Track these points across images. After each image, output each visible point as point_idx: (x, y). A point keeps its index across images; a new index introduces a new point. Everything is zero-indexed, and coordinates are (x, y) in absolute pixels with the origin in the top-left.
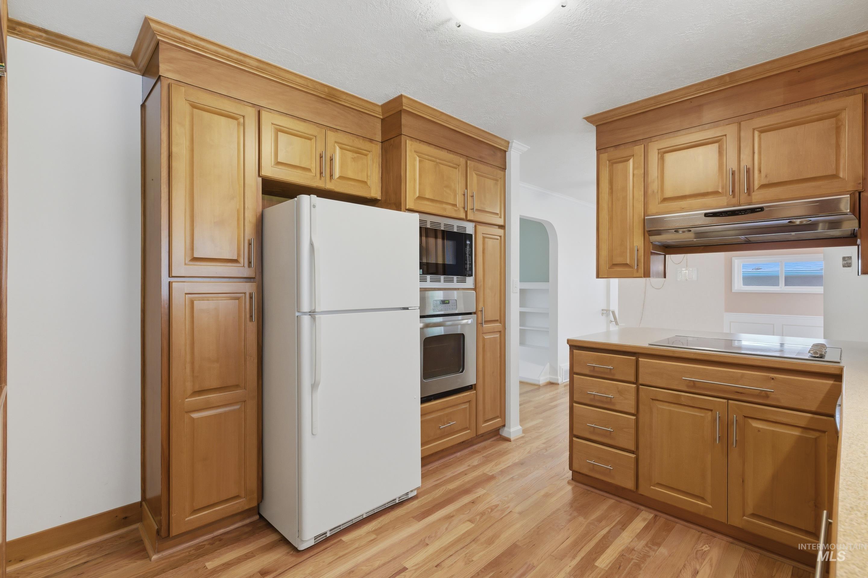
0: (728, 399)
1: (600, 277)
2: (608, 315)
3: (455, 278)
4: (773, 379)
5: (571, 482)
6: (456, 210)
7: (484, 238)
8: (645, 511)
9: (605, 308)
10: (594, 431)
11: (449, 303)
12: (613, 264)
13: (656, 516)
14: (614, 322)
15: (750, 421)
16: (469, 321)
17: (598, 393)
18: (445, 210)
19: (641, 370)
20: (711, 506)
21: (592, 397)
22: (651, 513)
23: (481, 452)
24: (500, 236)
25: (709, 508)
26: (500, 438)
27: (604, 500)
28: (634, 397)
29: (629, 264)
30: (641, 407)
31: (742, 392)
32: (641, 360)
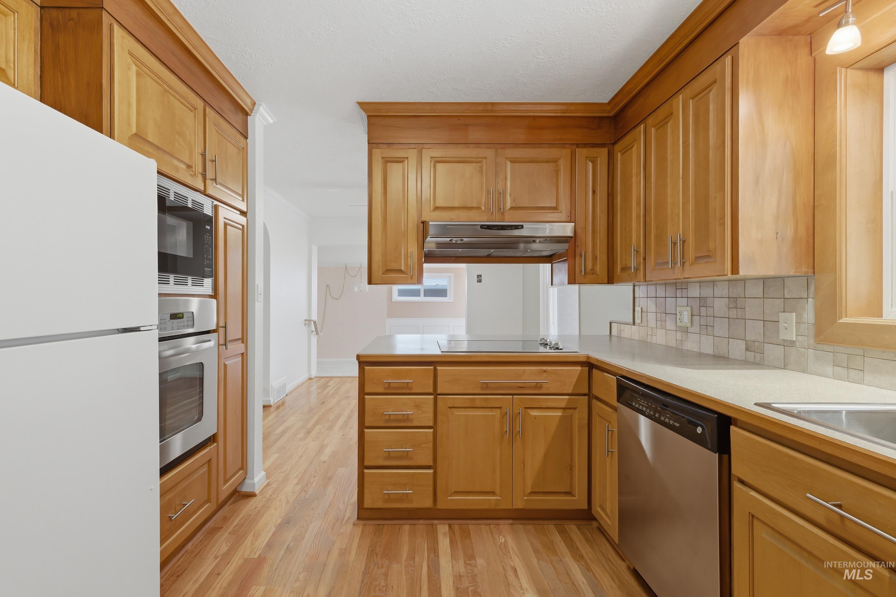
0: (513, 395)
1: (372, 283)
2: (309, 325)
3: (190, 279)
4: (545, 371)
5: (358, 522)
6: (192, 175)
7: (226, 225)
8: (440, 524)
9: (307, 319)
10: (389, 456)
11: (182, 318)
12: (387, 270)
13: (450, 525)
14: (315, 332)
15: (529, 411)
16: (211, 343)
17: (394, 412)
18: (177, 169)
19: (439, 379)
20: (500, 497)
21: (387, 417)
22: (444, 524)
23: (223, 527)
24: (243, 226)
25: (499, 500)
26: (239, 496)
27: (399, 529)
28: (432, 409)
29: (404, 271)
30: (439, 417)
31: (524, 387)
32: (439, 369)
